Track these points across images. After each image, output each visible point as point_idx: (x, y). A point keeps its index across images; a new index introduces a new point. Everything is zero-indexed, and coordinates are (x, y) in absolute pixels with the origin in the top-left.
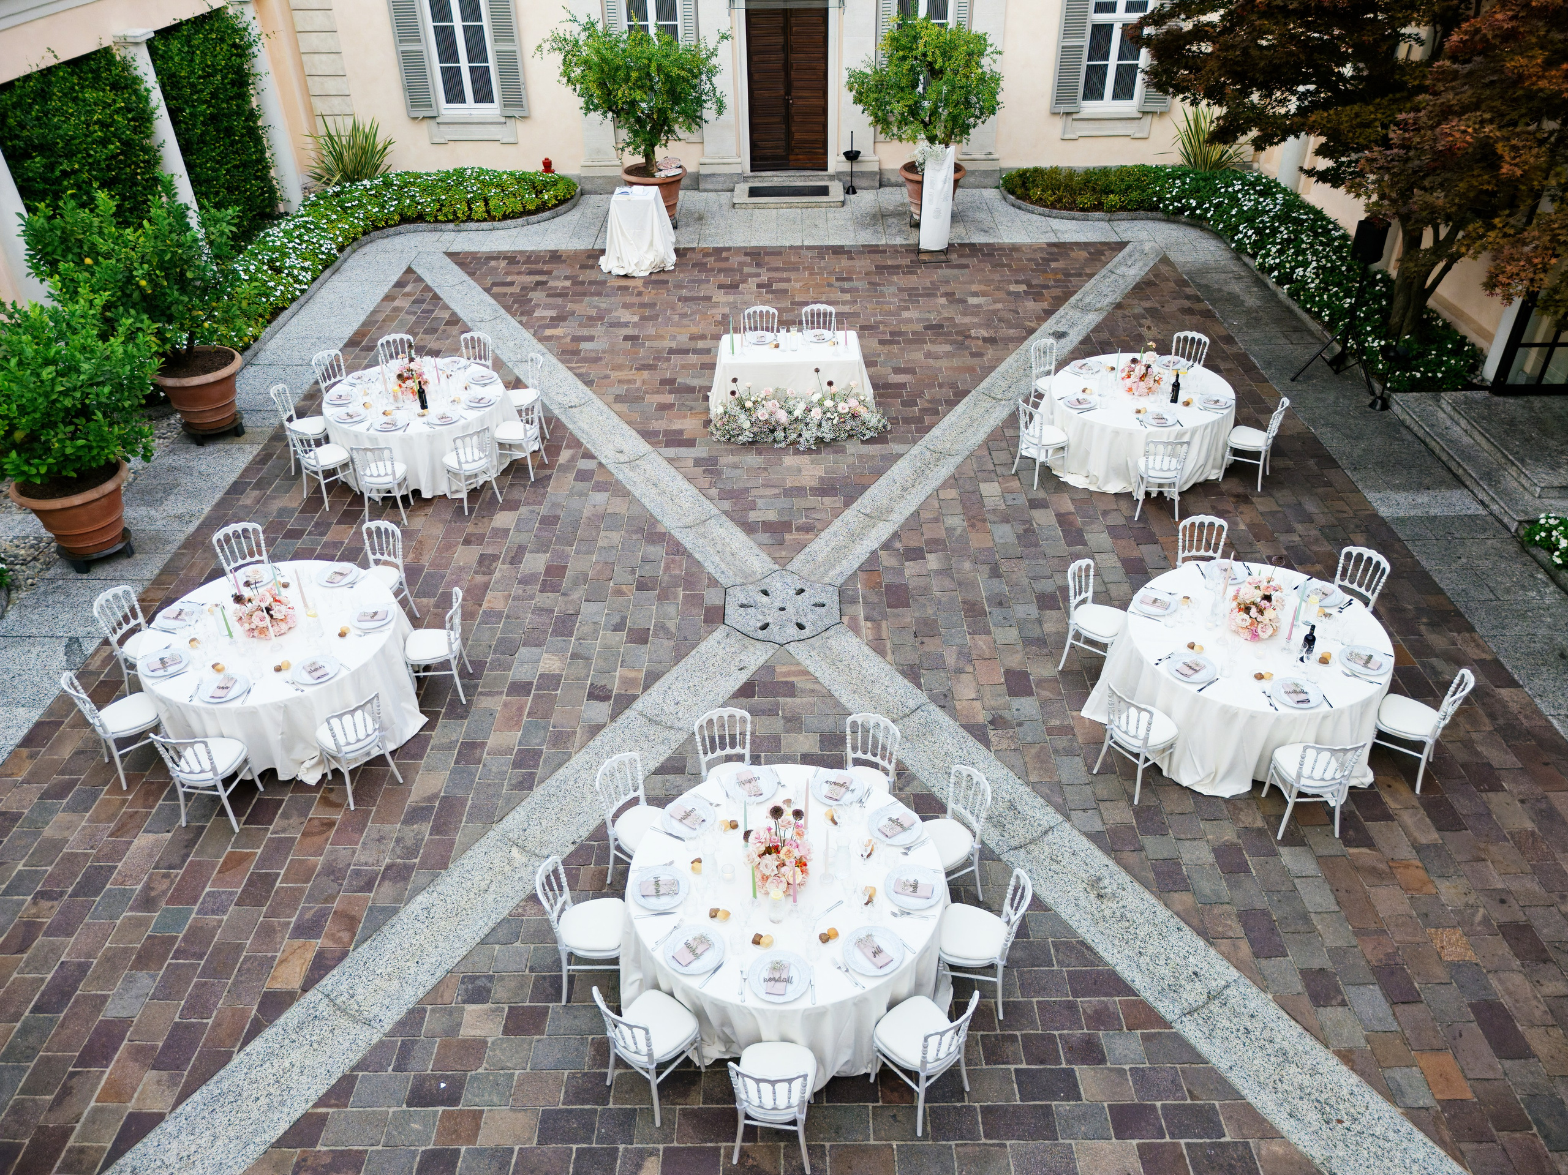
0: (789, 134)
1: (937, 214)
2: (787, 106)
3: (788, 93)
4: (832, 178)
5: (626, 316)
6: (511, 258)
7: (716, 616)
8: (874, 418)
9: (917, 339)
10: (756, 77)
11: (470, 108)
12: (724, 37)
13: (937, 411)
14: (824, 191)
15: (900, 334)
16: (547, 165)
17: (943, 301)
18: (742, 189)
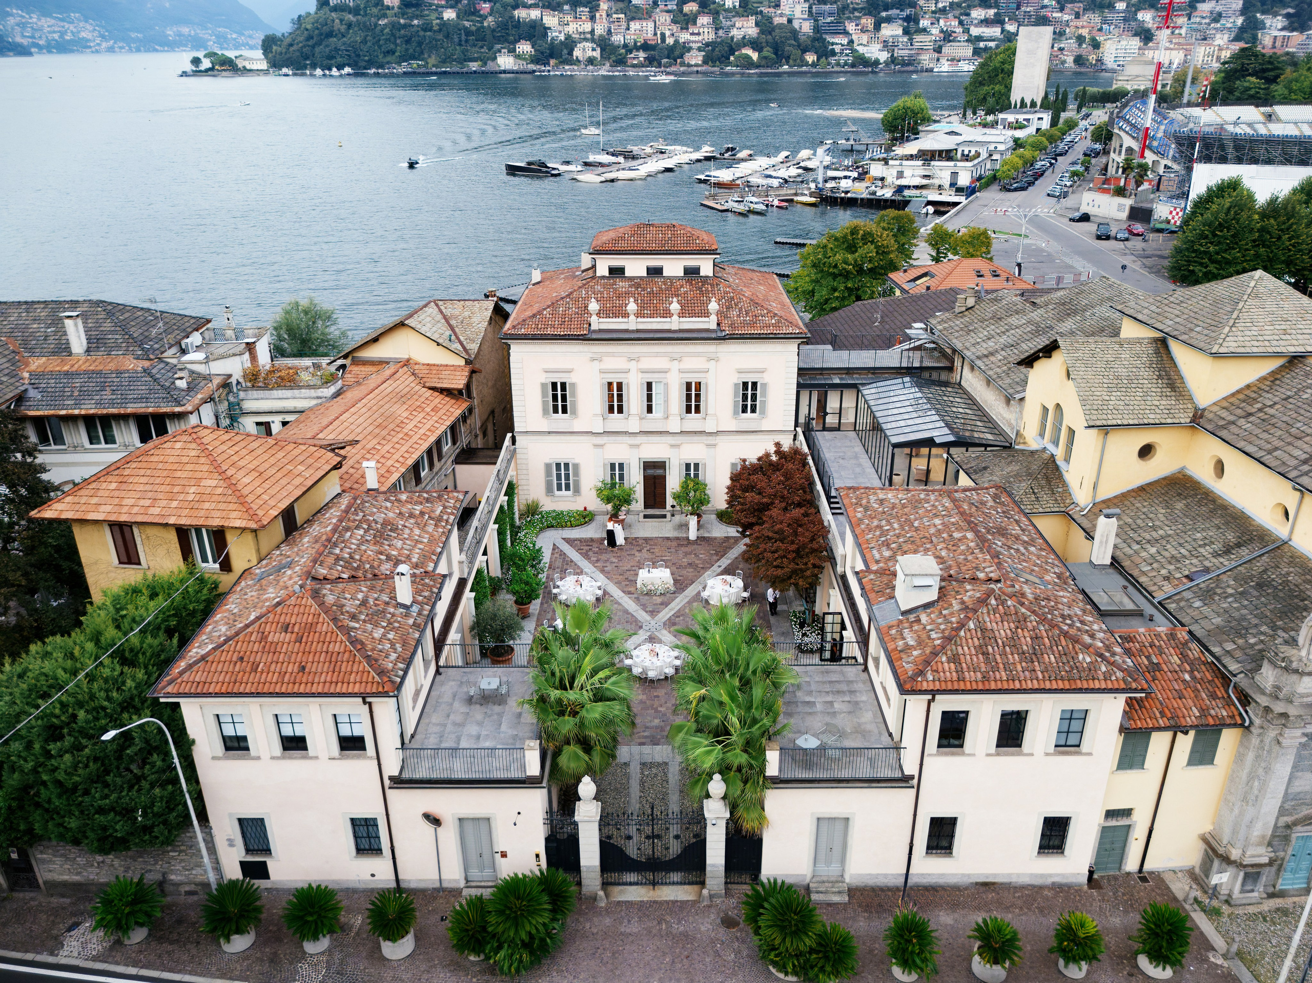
0: (655, 500)
1: (693, 532)
2: (655, 492)
3: (655, 489)
4: (667, 512)
5: (614, 560)
6: (580, 540)
7: (641, 627)
8: (673, 589)
9: (685, 567)
11: (564, 492)
12: (637, 485)
13: (687, 587)
14: (664, 516)
15: (681, 566)
16: (585, 509)
17: (693, 556)
18: (642, 515)
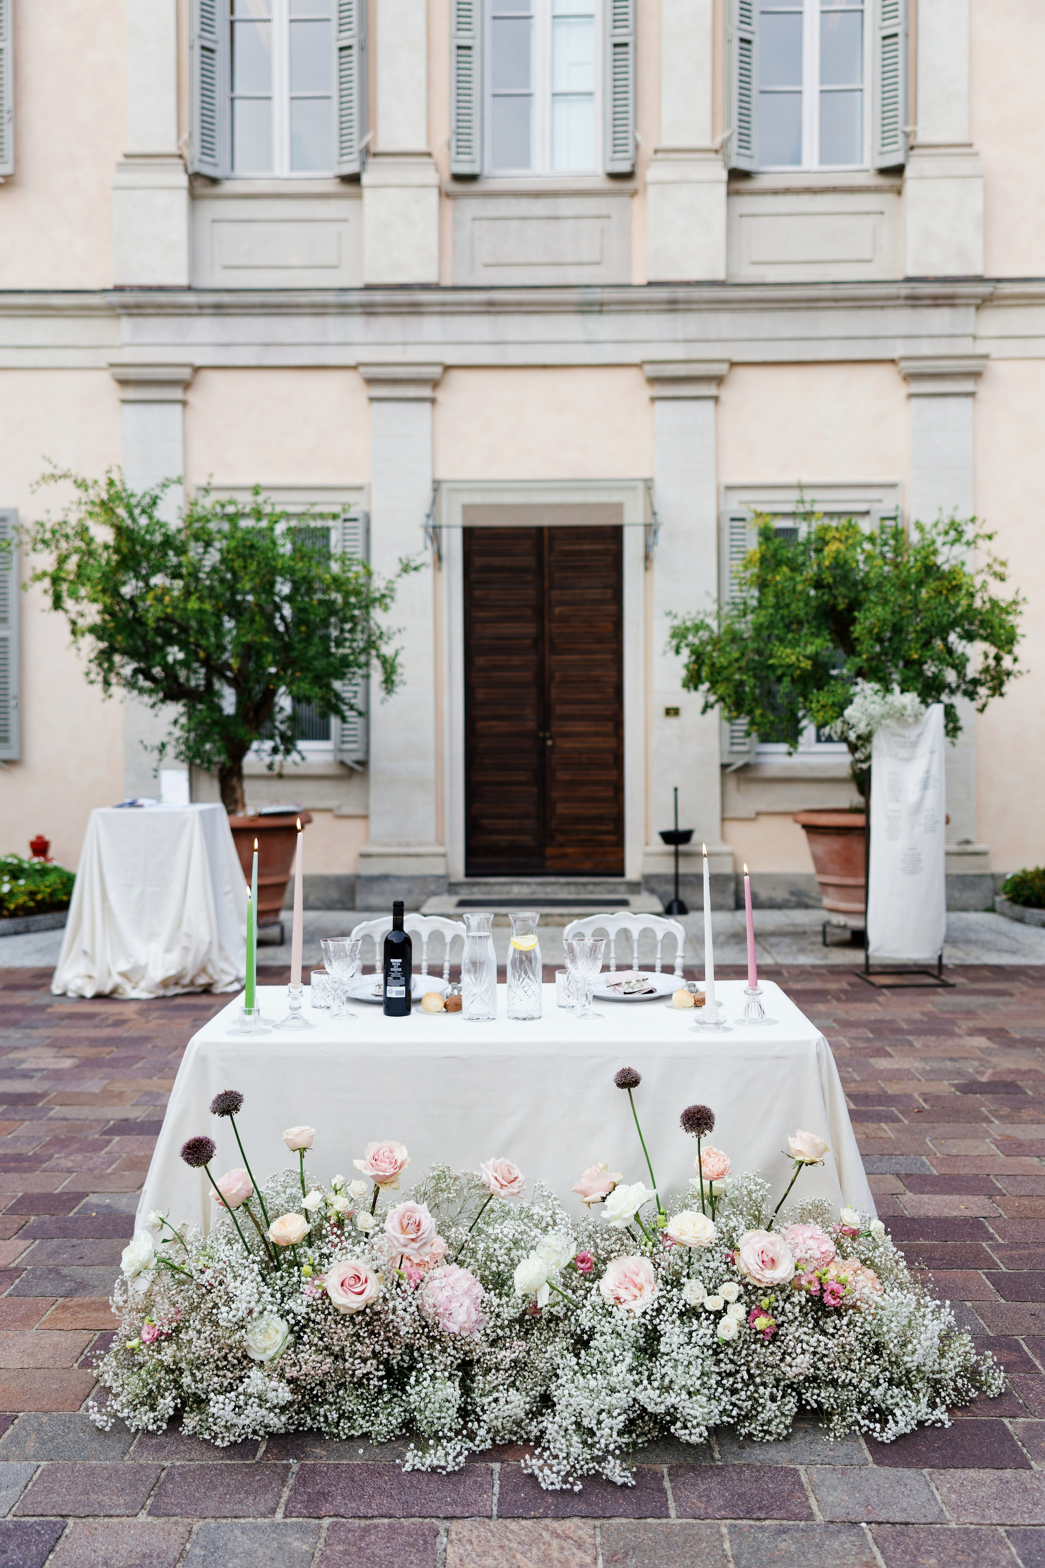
0: (544, 802)
1: (913, 864)
2: (543, 752)
3: (544, 725)
4: (634, 887)
10: (480, 694)
12: (406, 568)
15: (885, 1098)
16: (40, 847)
17: (981, 1041)
18: (444, 902)
